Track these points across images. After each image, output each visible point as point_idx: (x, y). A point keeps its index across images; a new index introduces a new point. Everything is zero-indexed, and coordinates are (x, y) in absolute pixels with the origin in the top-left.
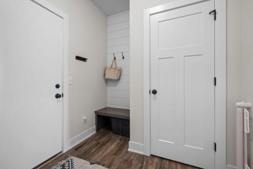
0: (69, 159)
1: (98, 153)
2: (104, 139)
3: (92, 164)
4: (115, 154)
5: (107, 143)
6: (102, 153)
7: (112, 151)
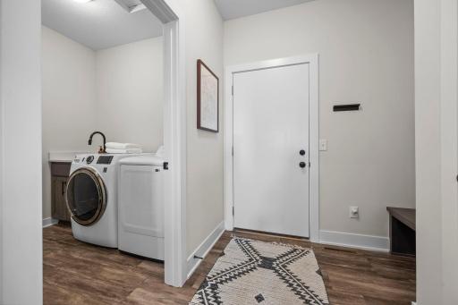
0: (306, 250)
1: (347, 272)
2: (388, 270)
3: (319, 272)
4: (367, 298)
5: (384, 277)
6: (351, 279)
7: (372, 290)
